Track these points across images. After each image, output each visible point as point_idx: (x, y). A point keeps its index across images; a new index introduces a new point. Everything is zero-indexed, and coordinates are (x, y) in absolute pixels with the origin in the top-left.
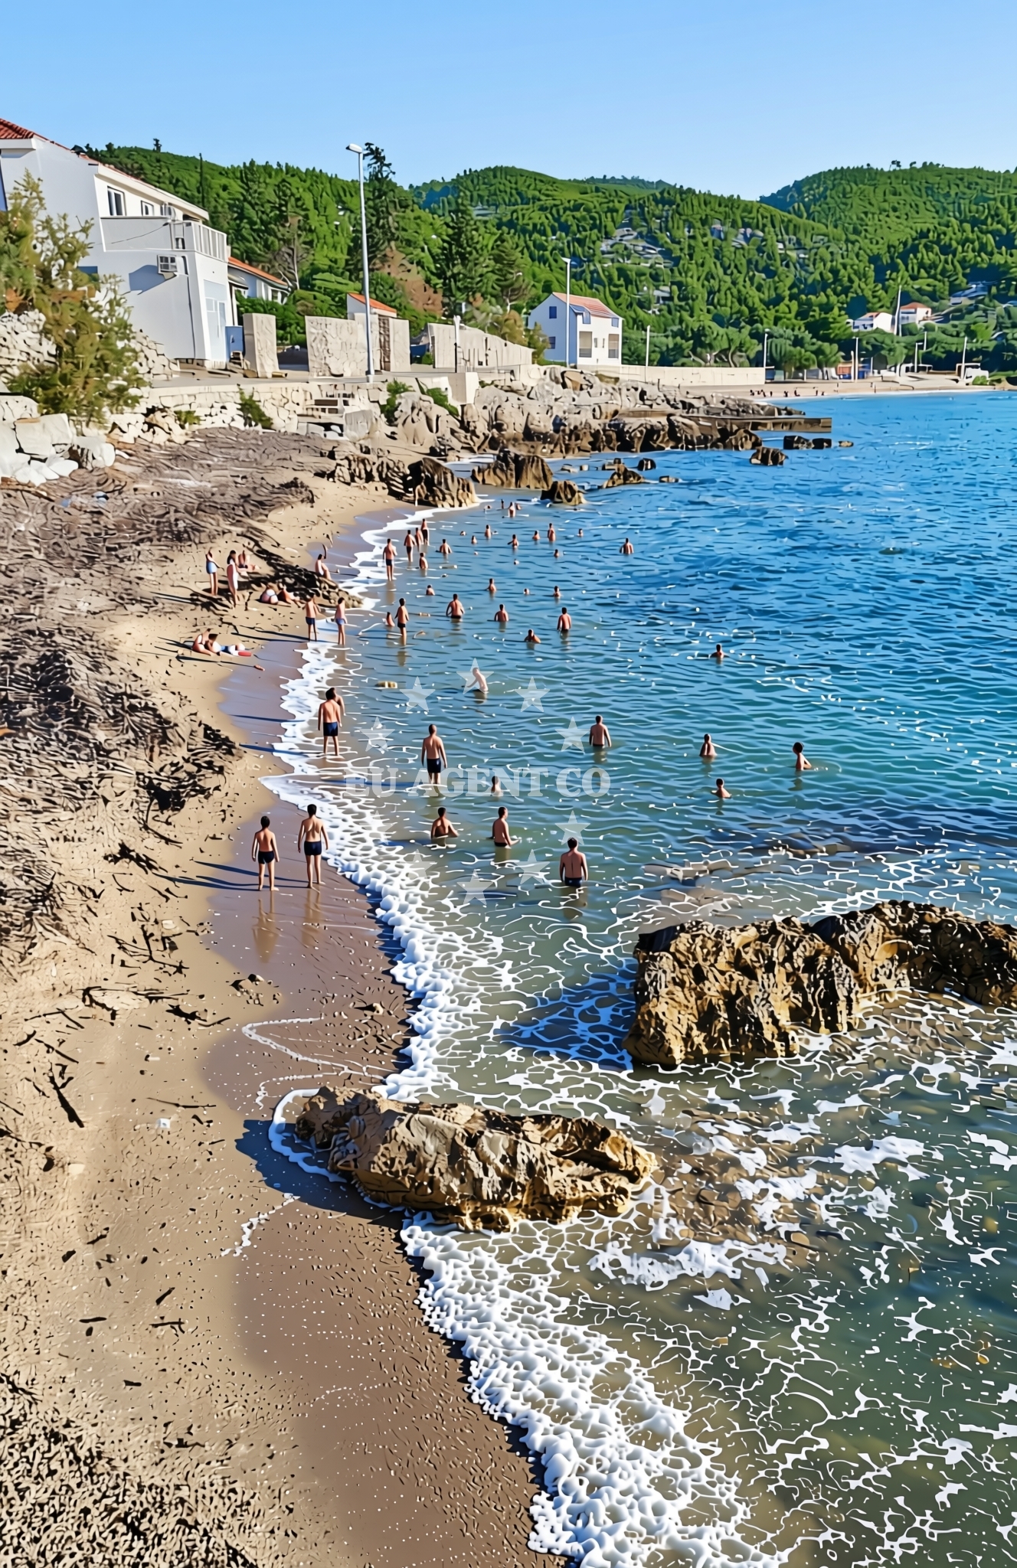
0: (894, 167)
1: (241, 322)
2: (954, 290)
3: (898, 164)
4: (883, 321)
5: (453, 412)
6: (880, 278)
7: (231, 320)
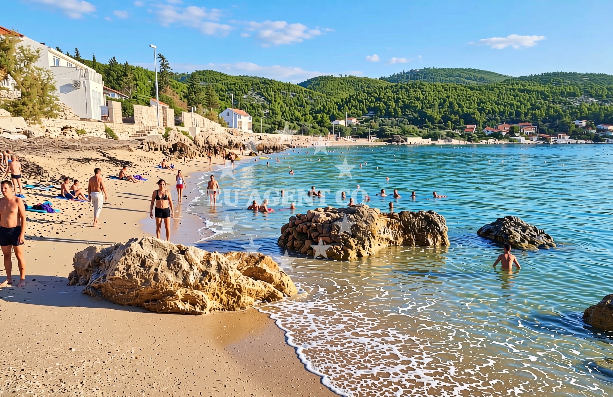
0: (340, 76)
1: (107, 105)
2: (364, 114)
3: (341, 75)
4: (342, 123)
5: (191, 138)
6: (339, 109)
7: (103, 103)
